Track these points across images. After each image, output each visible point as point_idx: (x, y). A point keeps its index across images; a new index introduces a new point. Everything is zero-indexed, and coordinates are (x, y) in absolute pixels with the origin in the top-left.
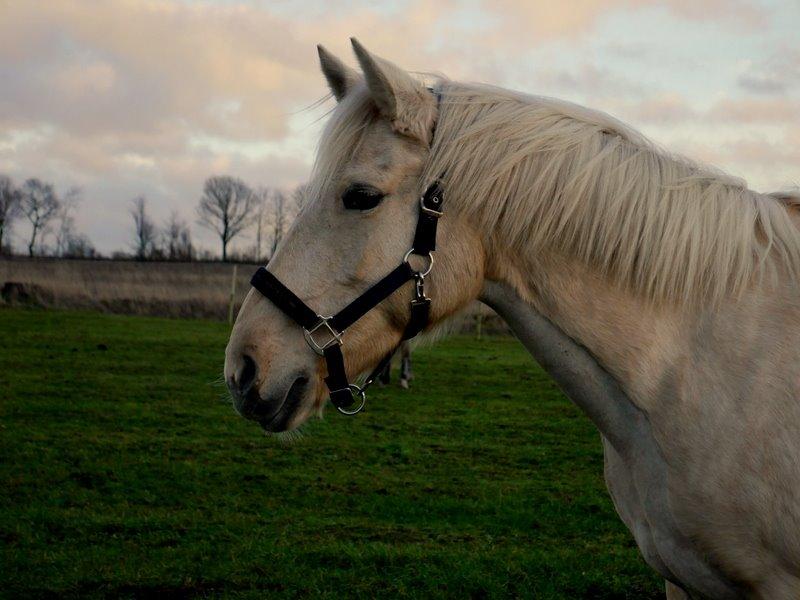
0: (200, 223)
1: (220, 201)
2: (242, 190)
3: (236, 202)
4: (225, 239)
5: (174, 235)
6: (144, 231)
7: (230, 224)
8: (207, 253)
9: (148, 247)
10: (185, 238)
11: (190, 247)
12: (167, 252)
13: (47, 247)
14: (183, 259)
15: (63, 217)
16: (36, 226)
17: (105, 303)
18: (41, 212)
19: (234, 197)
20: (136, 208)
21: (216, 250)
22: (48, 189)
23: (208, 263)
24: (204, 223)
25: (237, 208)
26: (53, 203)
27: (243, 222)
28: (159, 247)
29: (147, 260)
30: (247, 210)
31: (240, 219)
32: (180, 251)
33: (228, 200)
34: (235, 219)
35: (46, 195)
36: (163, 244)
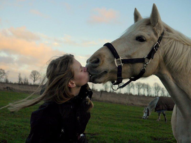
0: (30, 78)
1: (34, 75)
2: (38, 73)
3: (37, 75)
4: (34, 81)
5: (25, 80)
6: (20, 79)
7: (35, 79)
8: (31, 83)
9: (20, 82)
10: (27, 81)
11: (28, 82)
12: (24, 83)
13: (3, 81)
14: (26, 84)
15: (6, 76)
16: (1, 77)
17: (24, 91)
18: (2, 75)
19: (36, 74)
20: (19, 75)
21: (33, 83)
22: (4, 71)
23: (31, 85)
24: (31, 78)
25: (37, 76)
26: (4, 73)
27: (38, 78)
28: (22, 82)
29: (20, 84)
30: (39, 76)
31: (37, 78)
32: (26, 83)
33: (35, 74)
34: (36, 78)
35: (3, 72)
36: (23, 82)
